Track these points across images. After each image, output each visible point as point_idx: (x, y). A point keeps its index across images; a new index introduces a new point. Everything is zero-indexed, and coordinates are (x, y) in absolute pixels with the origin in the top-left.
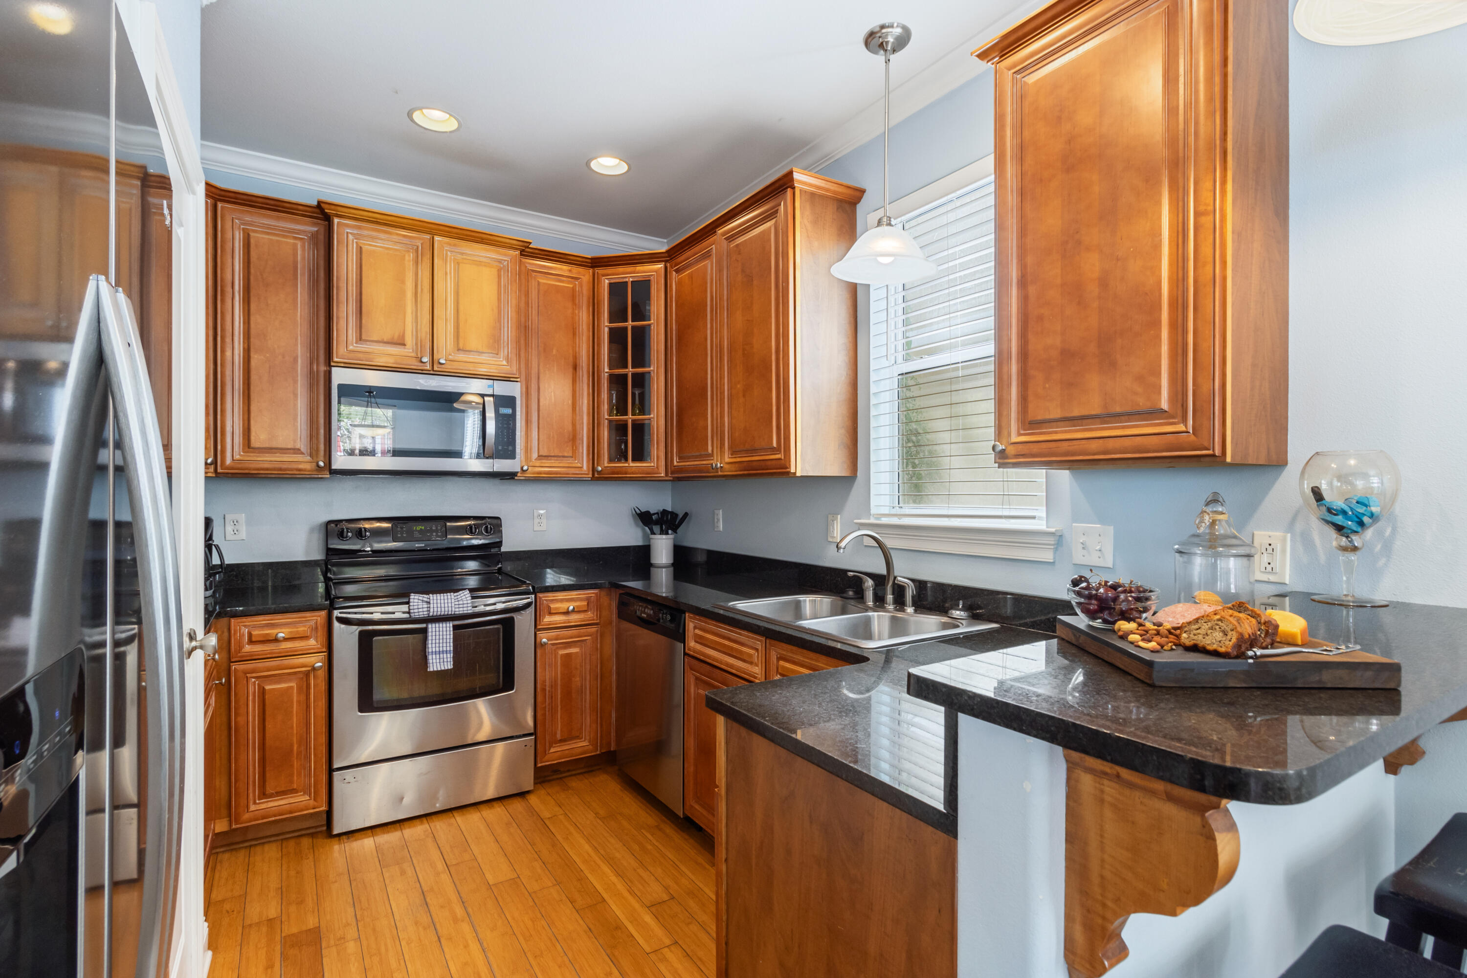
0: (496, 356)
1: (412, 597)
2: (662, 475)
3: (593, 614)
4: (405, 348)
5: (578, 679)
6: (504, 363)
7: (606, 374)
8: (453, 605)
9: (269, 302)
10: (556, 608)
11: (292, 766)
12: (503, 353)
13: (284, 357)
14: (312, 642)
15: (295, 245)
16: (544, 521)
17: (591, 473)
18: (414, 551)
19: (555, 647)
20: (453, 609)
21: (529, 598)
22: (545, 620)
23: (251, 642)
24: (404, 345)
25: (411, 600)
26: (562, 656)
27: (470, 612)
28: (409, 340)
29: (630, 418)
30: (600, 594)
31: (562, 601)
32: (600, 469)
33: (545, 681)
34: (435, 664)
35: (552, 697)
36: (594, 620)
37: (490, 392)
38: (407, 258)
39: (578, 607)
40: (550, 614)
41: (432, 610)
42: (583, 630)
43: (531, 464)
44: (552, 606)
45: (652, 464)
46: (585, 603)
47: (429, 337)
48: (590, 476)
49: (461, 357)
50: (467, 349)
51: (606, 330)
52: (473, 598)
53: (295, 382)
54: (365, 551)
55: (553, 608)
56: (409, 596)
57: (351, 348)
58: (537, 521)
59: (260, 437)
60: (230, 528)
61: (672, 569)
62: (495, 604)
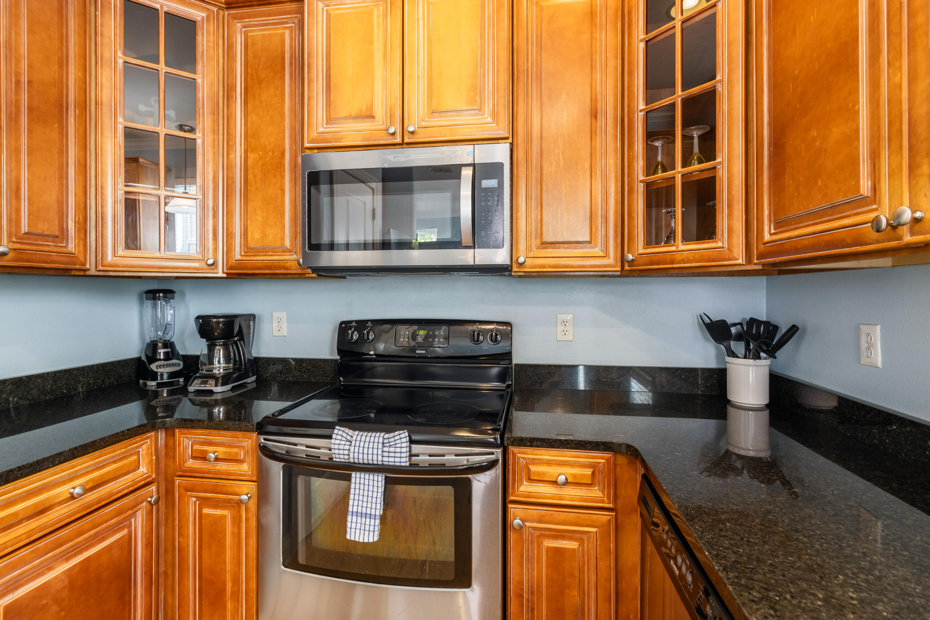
0: (477, 112)
1: (336, 431)
2: (740, 261)
3: (603, 492)
4: (374, 122)
5: (575, 593)
6: (489, 120)
7: (642, 114)
8: (380, 452)
9: (262, 98)
10: (539, 474)
12: (488, 108)
13: (273, 153)
14: (245, 467)
15: (283, 35)
16: (570, 328)
17: (619, 264)
18: (415, 357)
19: (537, 533)
20: (380, 458)
21: (492, 453)
22: (522, 489)
23: (194, 458)
24: (373, 117)
25: (334, 436)
26: (548, 549)
28: (379, 111)
29: (679, 172)
30: (615, 460)
31: (549, 463)
32: (630, 257)
33: (521, 583)
35: (533, 609)
36: (603, 502)
37: (470, 161)
38: (375, 12)
39: (574, 476)
40: (530, 480)
42: (584, 515)
43: (531, 254)
44: (533, 468)
45: (720, 244)
46: (589, 472)
47: (399, 102)
48: (619, 269)
49: (436, 121)
50: (442, 109)
51: (642, 45)
52: (412, 442)
53: (283, 177)
54: (370, 355)
55: (535, 473)
57: (321, 130)
58: (560, 328)
59: (255, 236)
60: (275, 325)
61: (766, 413)
62: (443, 455)
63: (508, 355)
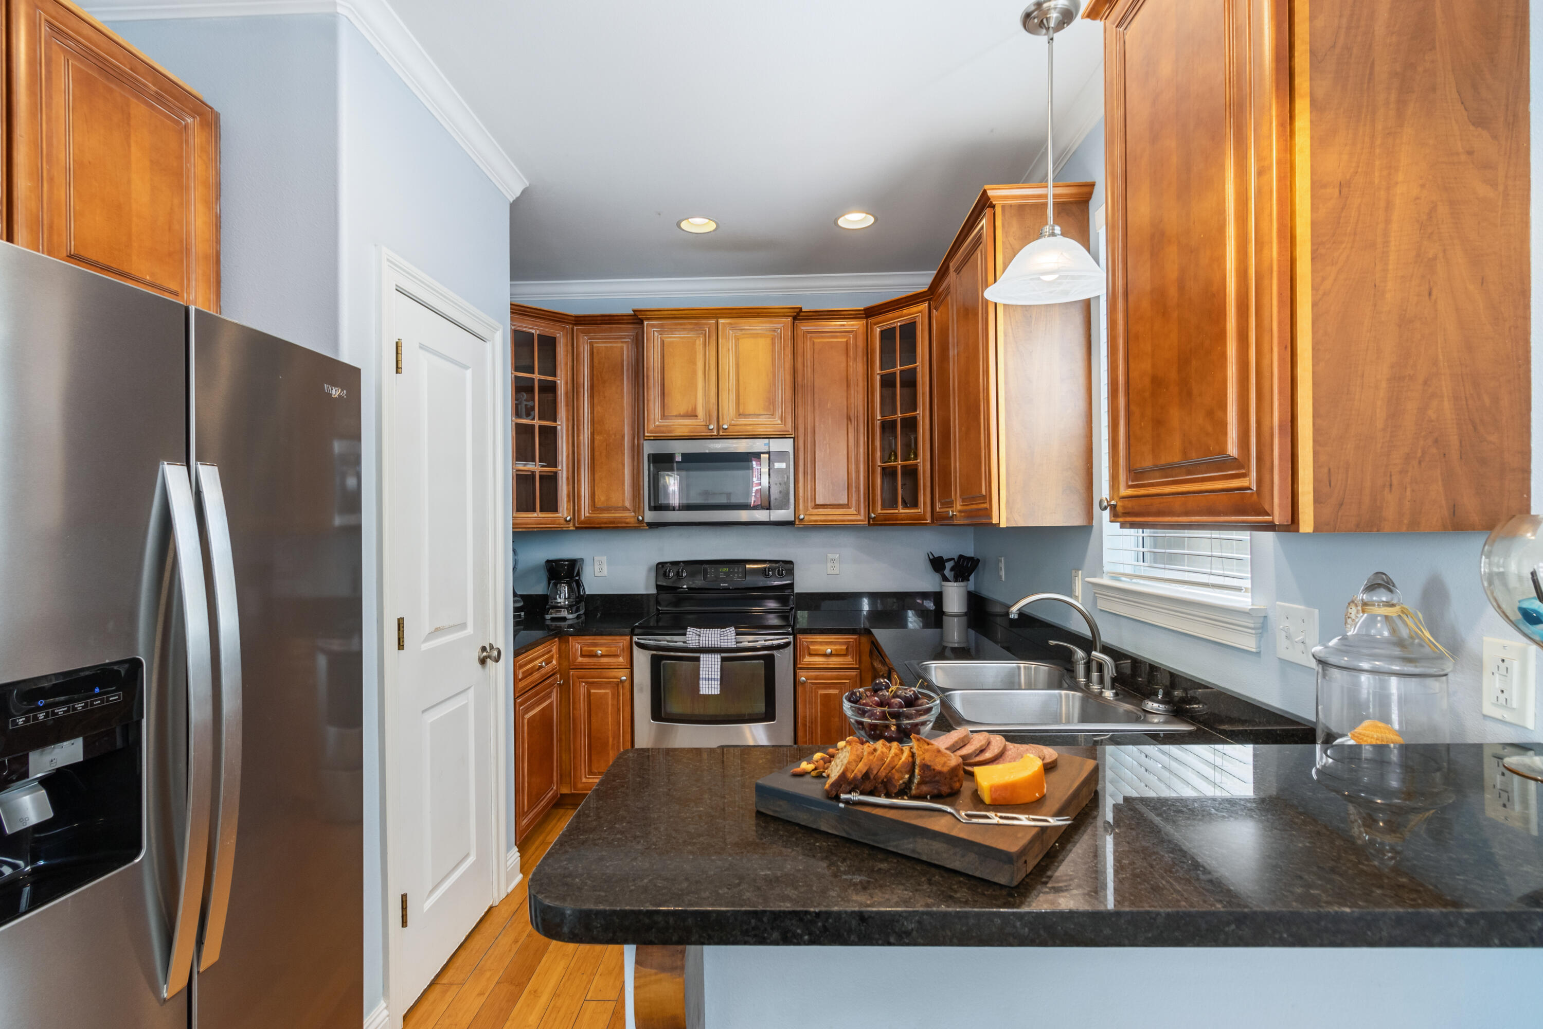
0: (770, 416)
1: (688, 630)
2: (929, 521)
3: (852, 658)
4: (697, 419)
5: (837, 719)
6: (779, 422)
7: (879, 422)
8: (719, 640)
9: (606, 395)
10: (815, 650)
11: (609, 754)
12: (778, 413)
13: (615, 436)
14: (621, 659)
15: (622, 348)
16: (837, 565)
17: (867, 519)
18: (719, 589)
19: (814, 687)
20: (719, 643)
21: (788, 638)
22: (805, 660)
23: (582, 656)
24: (697, 416)
25: (688, 633)
26: (821, 695)
27: (733, 646)
28: (700, 412)
29: (899, 464)
30: (860, 640)
31: (821, 643)
32: (873, 515)
33: (805, 717)
34: (704, 689)
35: (812, 733)
36: (853, 664)
37: (766, 450)
38: (697, 342)
39: (836, 650)
40: (810, 655)
41: (701, 642)
42: (842, 673)
43: (808, 513)
44: (811, 647)
45: (920, 511)
46: (844, 647)
47: (715, 407)
48: (866, 523)
49: (742, 421)
50: (747, 413)
51: (878, 377)
52: (737, 634)
53: (623, 454)
54: (683, 588)
55: (812, 649)
56: (687, 629)
57: (657, 423)
58: (829, 565)
59: (601, 498)
60: (597, 567)
61: (965, 618)
62: (757, 641)
63: (791, 586)
